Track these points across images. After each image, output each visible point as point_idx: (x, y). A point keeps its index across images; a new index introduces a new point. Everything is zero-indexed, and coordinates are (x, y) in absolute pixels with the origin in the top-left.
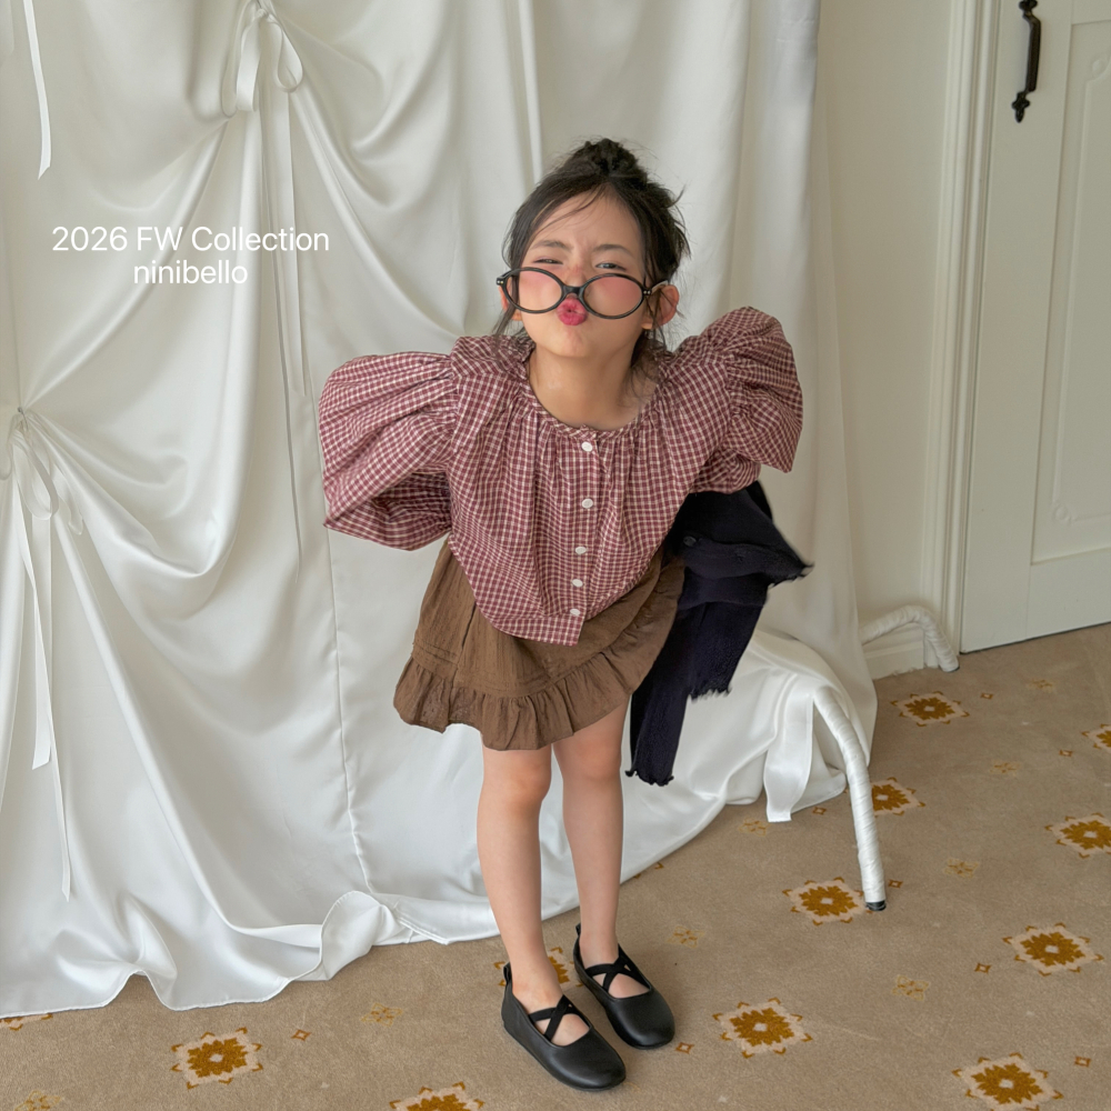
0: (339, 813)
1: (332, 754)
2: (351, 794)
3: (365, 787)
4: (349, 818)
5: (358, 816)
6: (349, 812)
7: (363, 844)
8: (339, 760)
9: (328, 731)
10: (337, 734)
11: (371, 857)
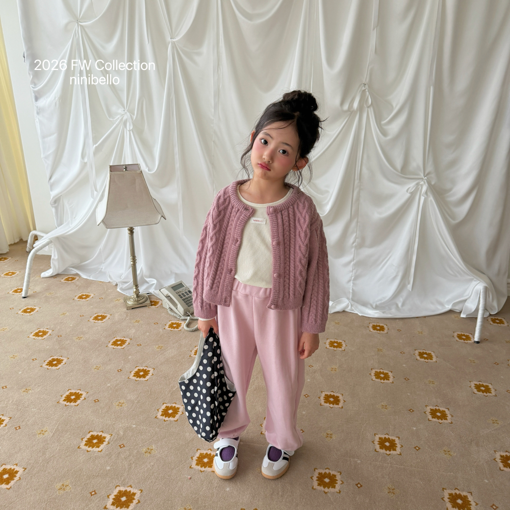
0: (349, 281)
1: (350, 268)
2: (353, 278)
3: (356, 278)
4: (351, 284)
5: (353, 283)
6: (352, 282)
7: (353, 290)
8: (351, 269)
9: (351, 262)
10: (352, 263)
11: (354, 292)
